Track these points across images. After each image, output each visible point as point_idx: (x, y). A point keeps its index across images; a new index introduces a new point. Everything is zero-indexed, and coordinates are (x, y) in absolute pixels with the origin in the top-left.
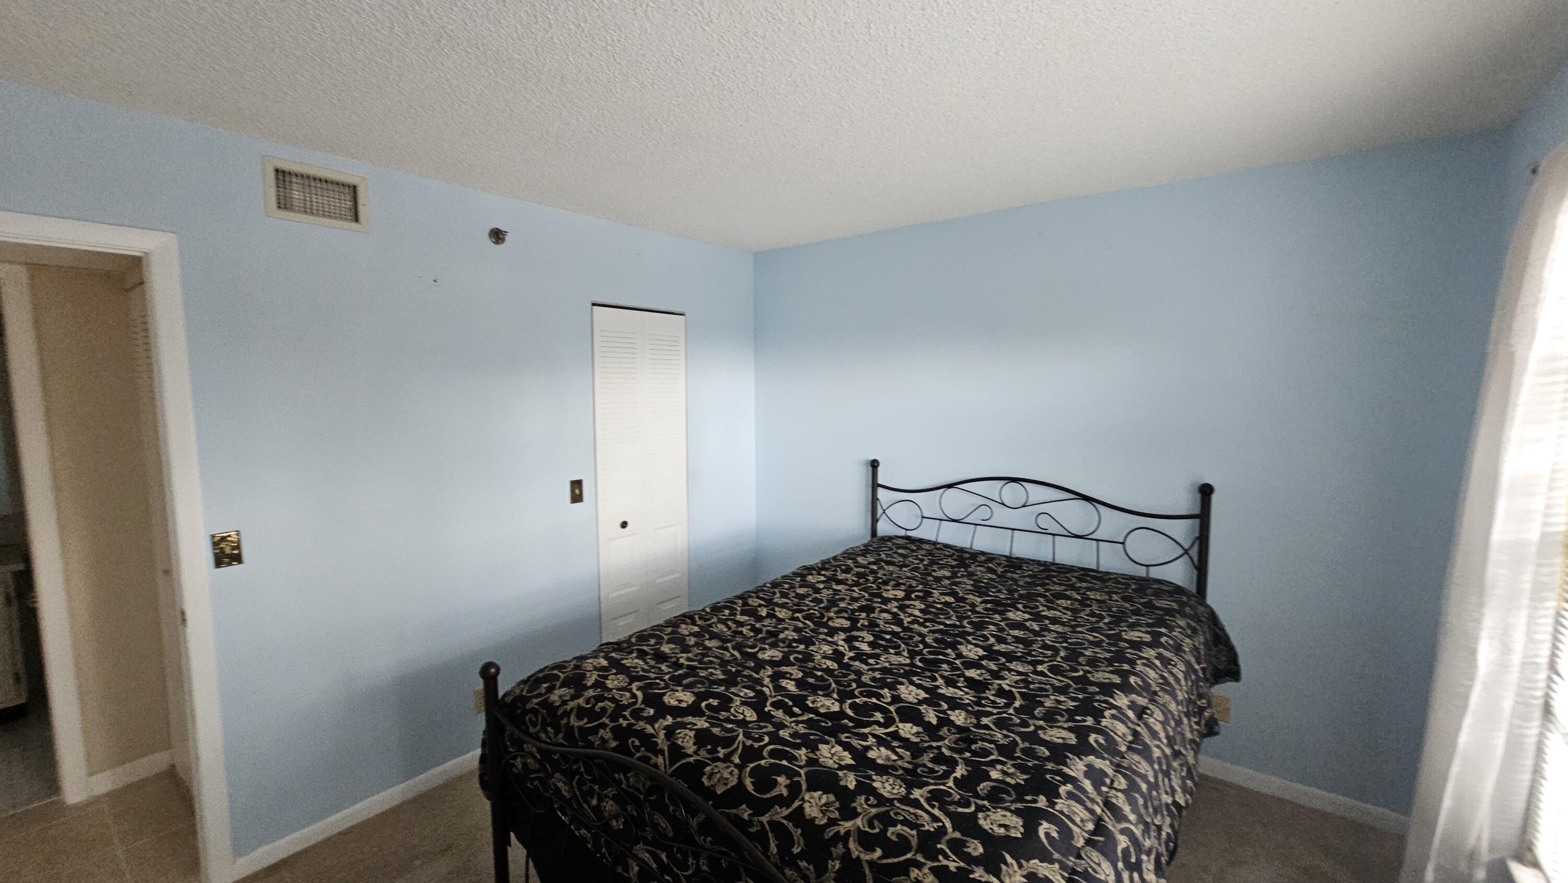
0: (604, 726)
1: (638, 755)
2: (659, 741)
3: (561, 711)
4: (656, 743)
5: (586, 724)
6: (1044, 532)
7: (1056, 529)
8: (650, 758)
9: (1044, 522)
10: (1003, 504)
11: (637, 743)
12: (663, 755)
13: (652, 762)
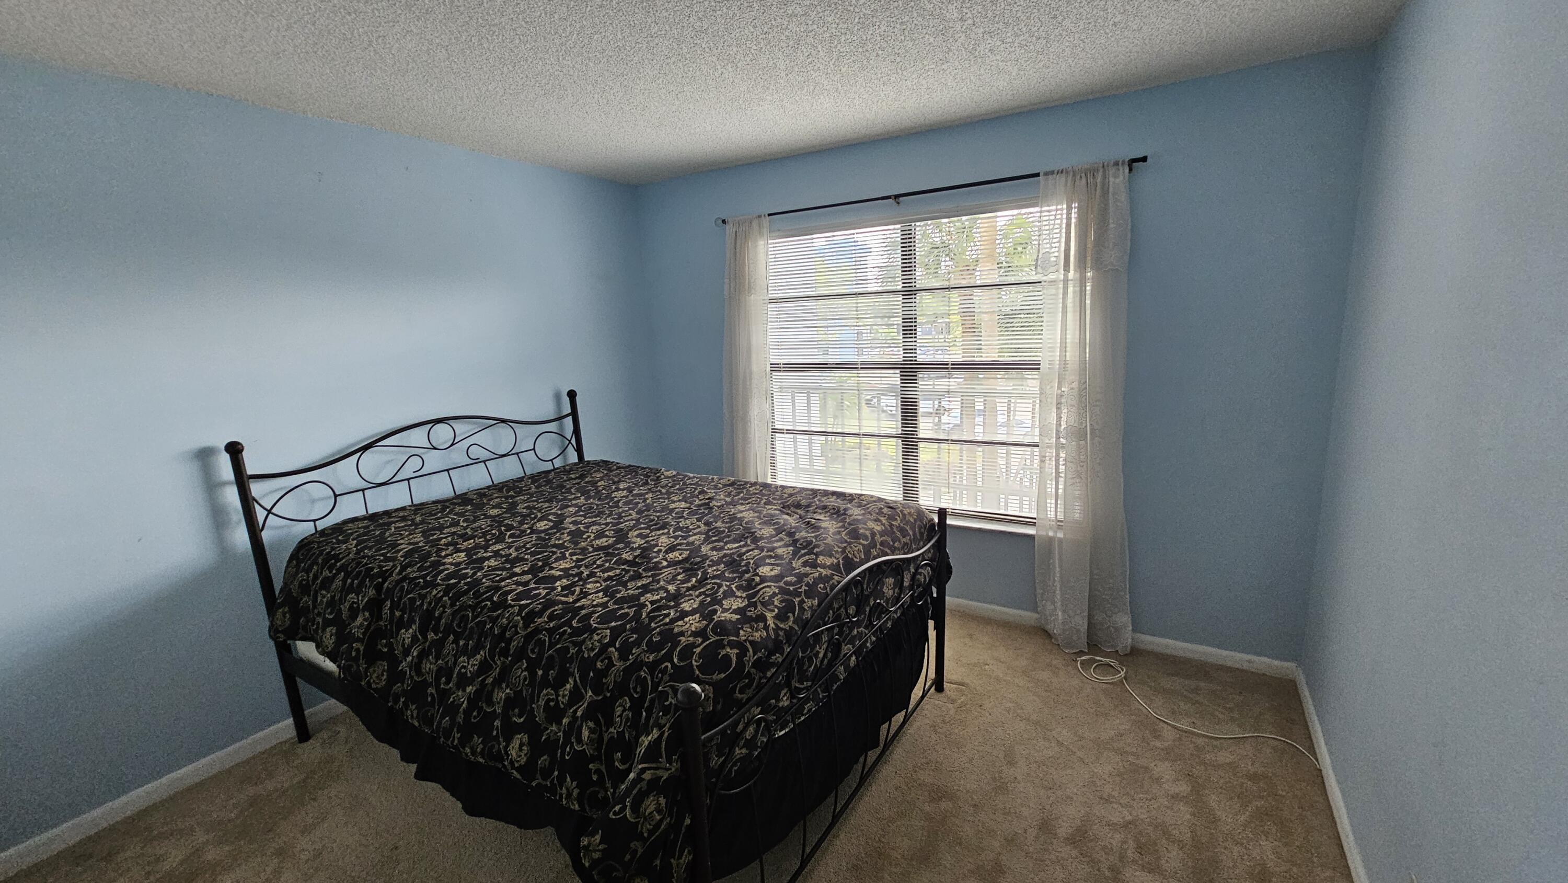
0: (802, 602)
1: (828, 589)
2: (825, 573)
3: (772, 633)
4: (826, 575)
5: (794, 616)
6: (476, 461)
7: (484, 455)
8: (833, 583)
9: (476, 452)
10: (435, 448)
11: (822, 586)
12: (834, 575)
13: (836, 583)
